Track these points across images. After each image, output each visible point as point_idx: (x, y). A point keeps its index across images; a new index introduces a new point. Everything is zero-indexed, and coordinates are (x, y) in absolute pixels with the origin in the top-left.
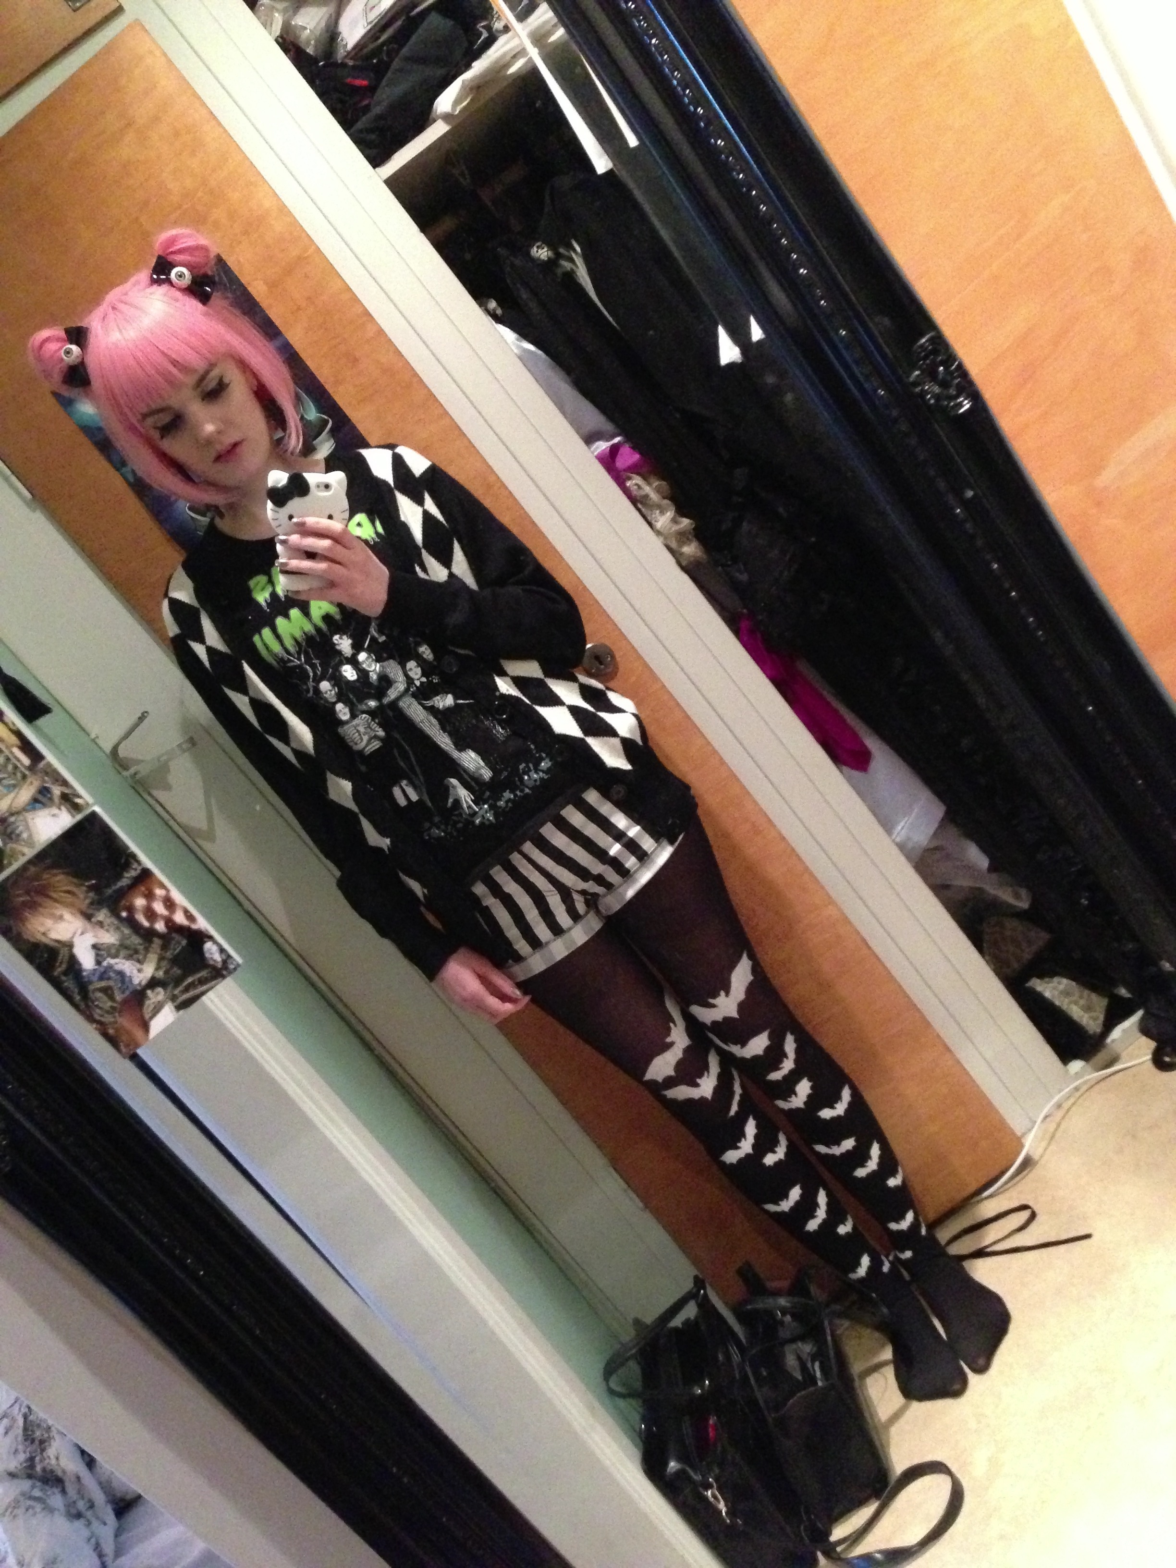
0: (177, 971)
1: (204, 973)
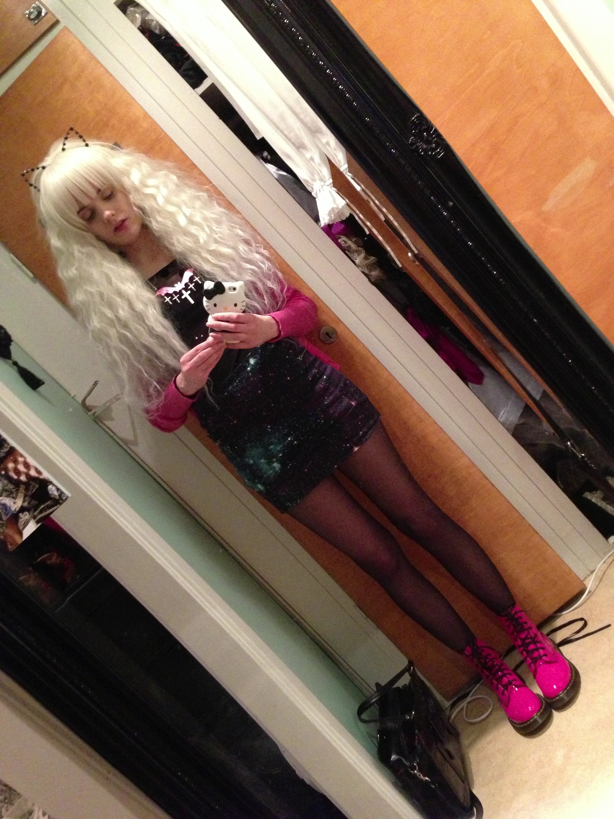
0: (34, 502)
1: (49, 503)
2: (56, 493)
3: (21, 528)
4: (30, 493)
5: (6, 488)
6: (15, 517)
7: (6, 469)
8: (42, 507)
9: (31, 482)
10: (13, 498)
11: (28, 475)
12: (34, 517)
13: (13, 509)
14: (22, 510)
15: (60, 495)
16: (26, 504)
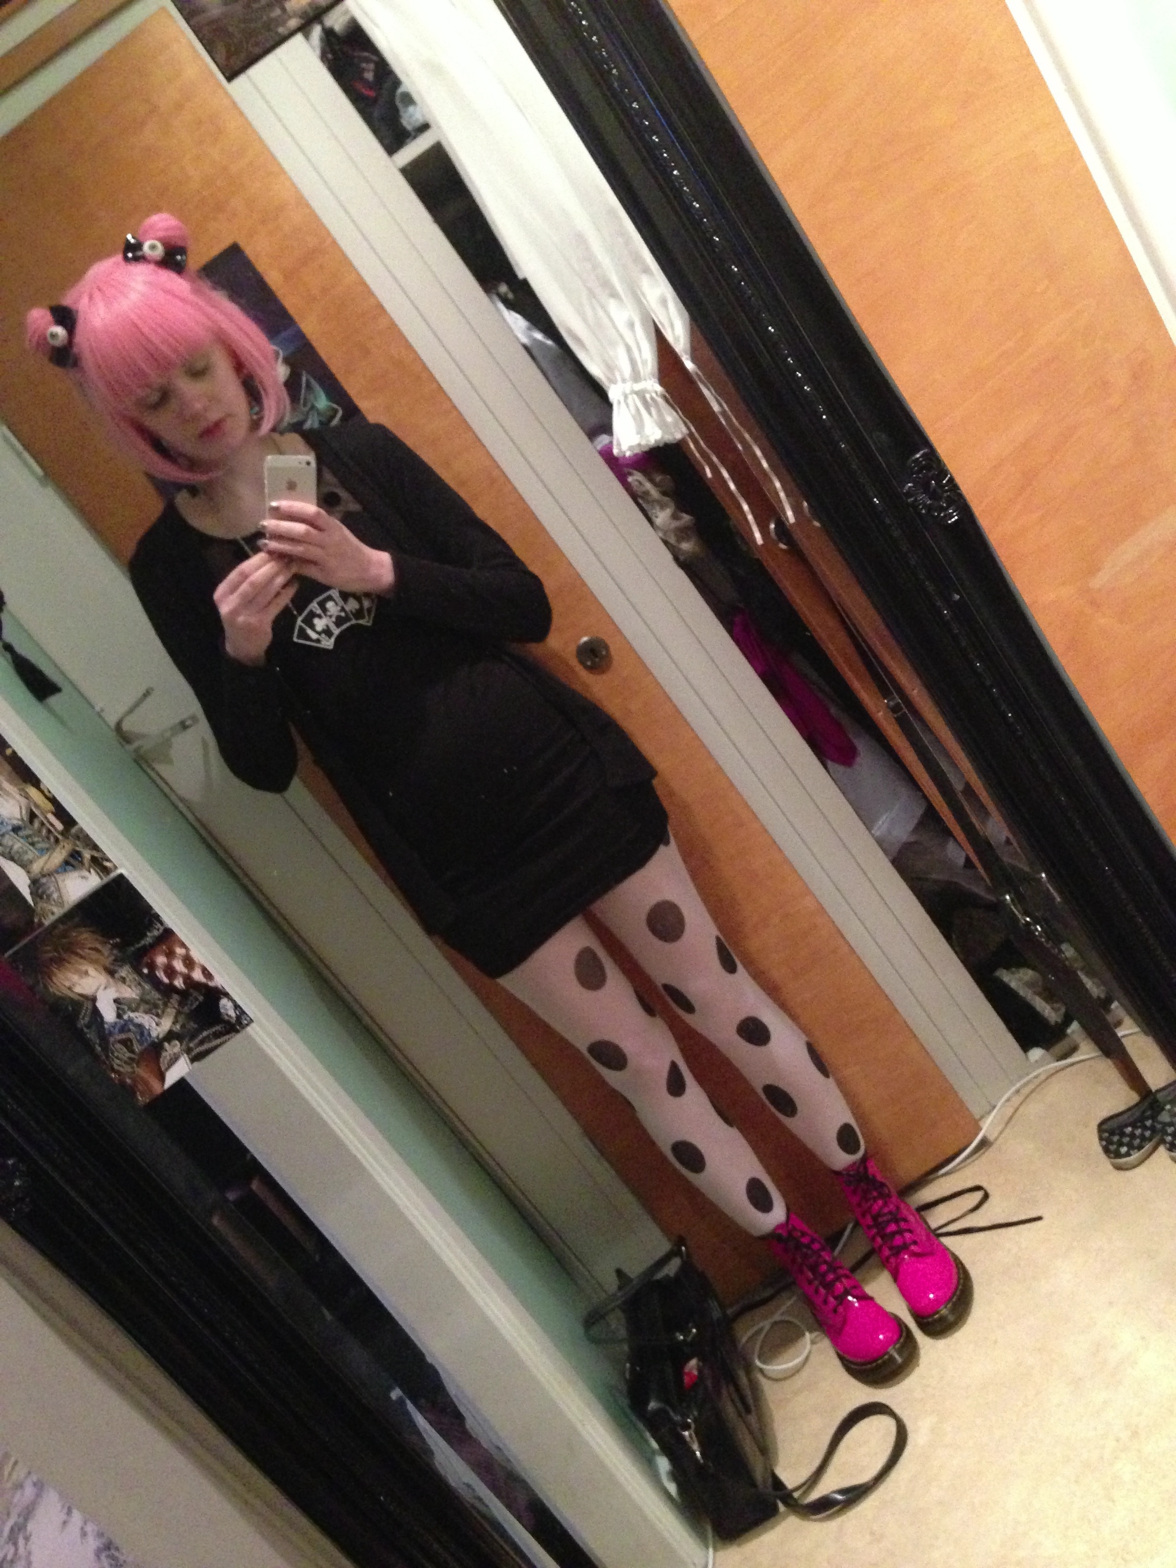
2: (232, 1013)
3: (163, 1069)
4: (186, 1009)
5: (148, 997)
6: (155, 1049)
7: (152, 966)
8: (205, 1034)
9: (191, 991)
10: (158, 1015)
11: (188, 979)
12: (188, 1051)
13: (154, 1034)
14: (170, 1036)
15: (238, 1018)
16: (178, 1027)
